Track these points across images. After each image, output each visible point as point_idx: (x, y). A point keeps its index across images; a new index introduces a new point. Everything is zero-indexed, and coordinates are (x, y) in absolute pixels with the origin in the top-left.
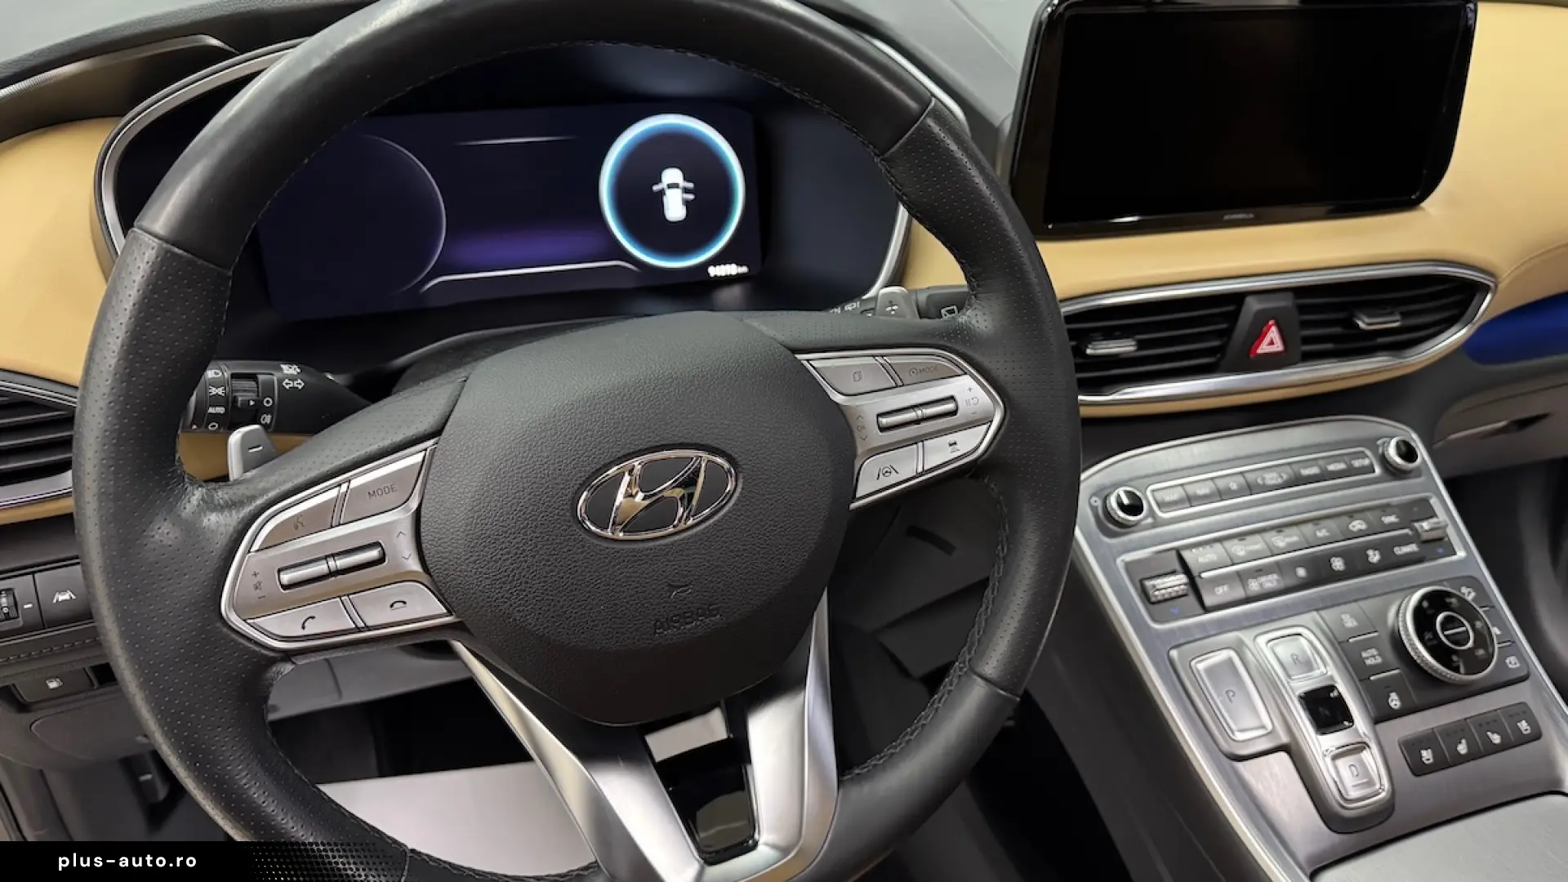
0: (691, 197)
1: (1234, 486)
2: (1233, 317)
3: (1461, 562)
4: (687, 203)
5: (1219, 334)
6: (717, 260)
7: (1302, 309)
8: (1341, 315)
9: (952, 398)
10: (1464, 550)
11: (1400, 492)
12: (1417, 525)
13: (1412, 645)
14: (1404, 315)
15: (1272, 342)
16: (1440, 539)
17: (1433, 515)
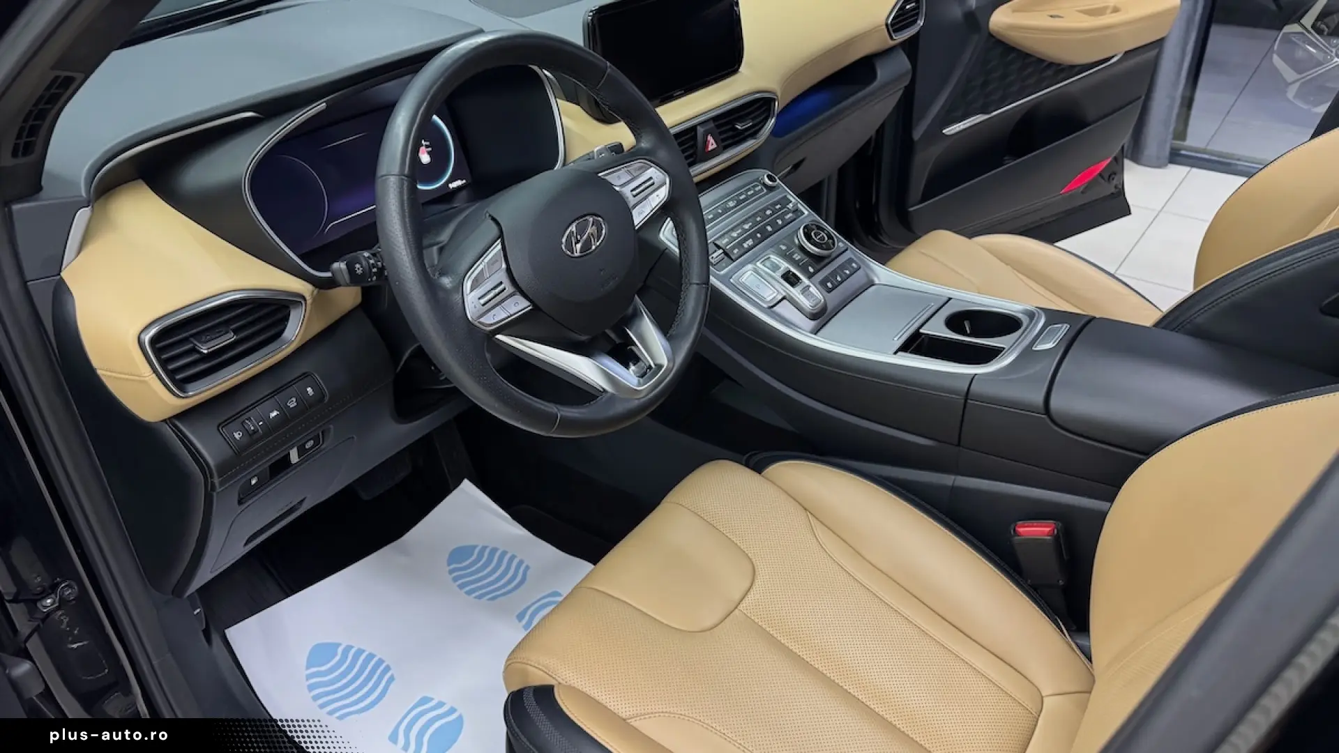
0: (430, 149)
1: (720, 211)
2: (695, 137)
3: (808, 216)
4: (429, 153)
5: (692, 147)
6: (452, 180)
7: (718, 127)
8: (728, 127)
9: (651, 178)
10: (806, 211)
11: (775, 196)
12: (788, 206)
13: (808, 247)
14: (753, 119)
15: (712, 145)
16: (797, 210)
17: (791, 202)
